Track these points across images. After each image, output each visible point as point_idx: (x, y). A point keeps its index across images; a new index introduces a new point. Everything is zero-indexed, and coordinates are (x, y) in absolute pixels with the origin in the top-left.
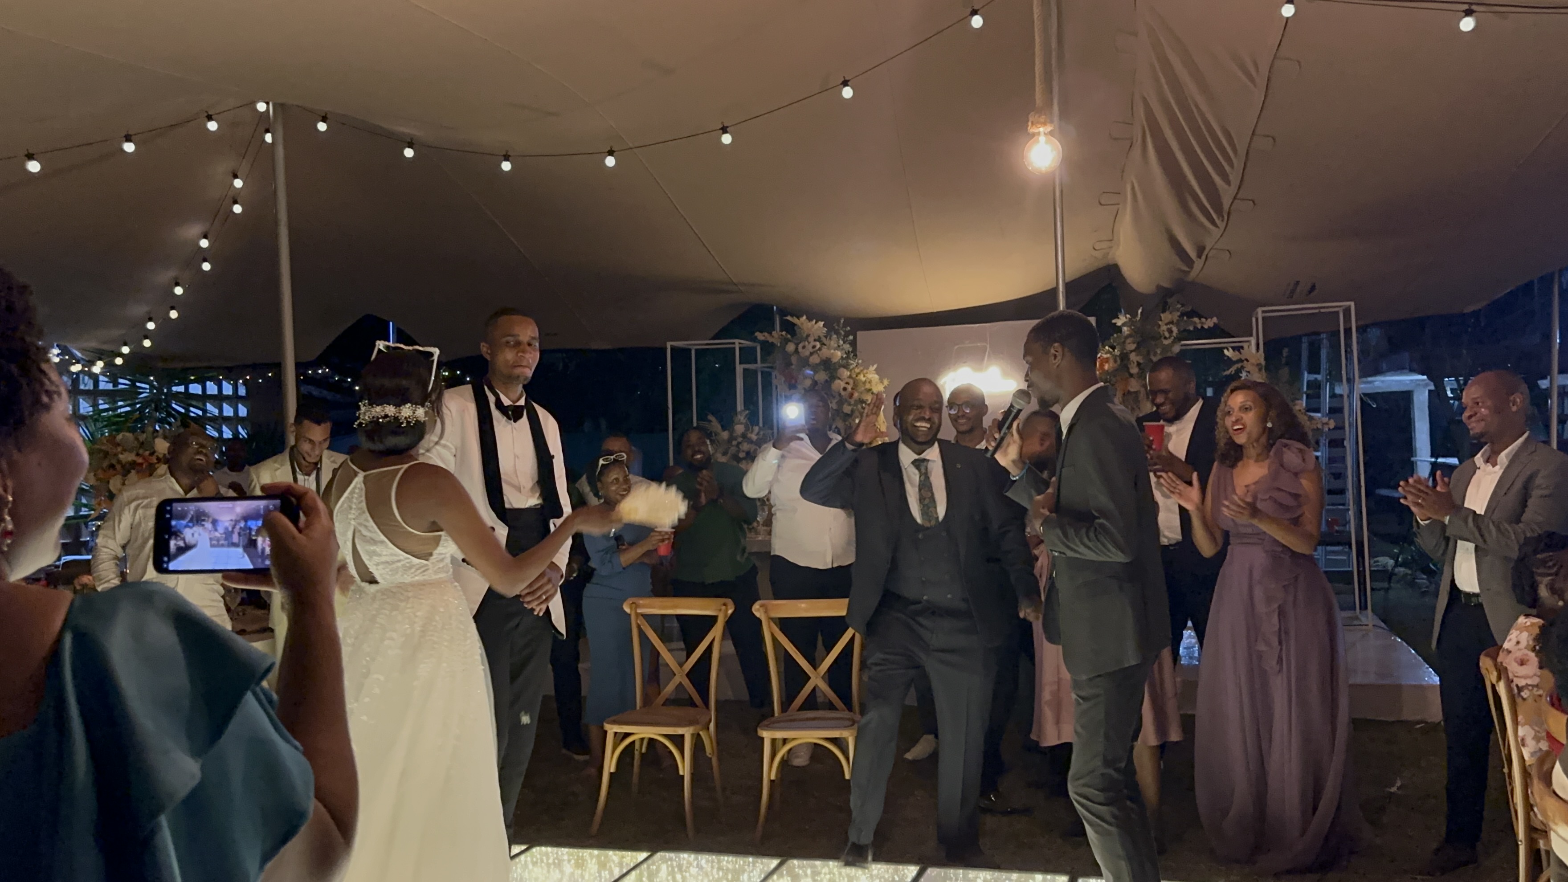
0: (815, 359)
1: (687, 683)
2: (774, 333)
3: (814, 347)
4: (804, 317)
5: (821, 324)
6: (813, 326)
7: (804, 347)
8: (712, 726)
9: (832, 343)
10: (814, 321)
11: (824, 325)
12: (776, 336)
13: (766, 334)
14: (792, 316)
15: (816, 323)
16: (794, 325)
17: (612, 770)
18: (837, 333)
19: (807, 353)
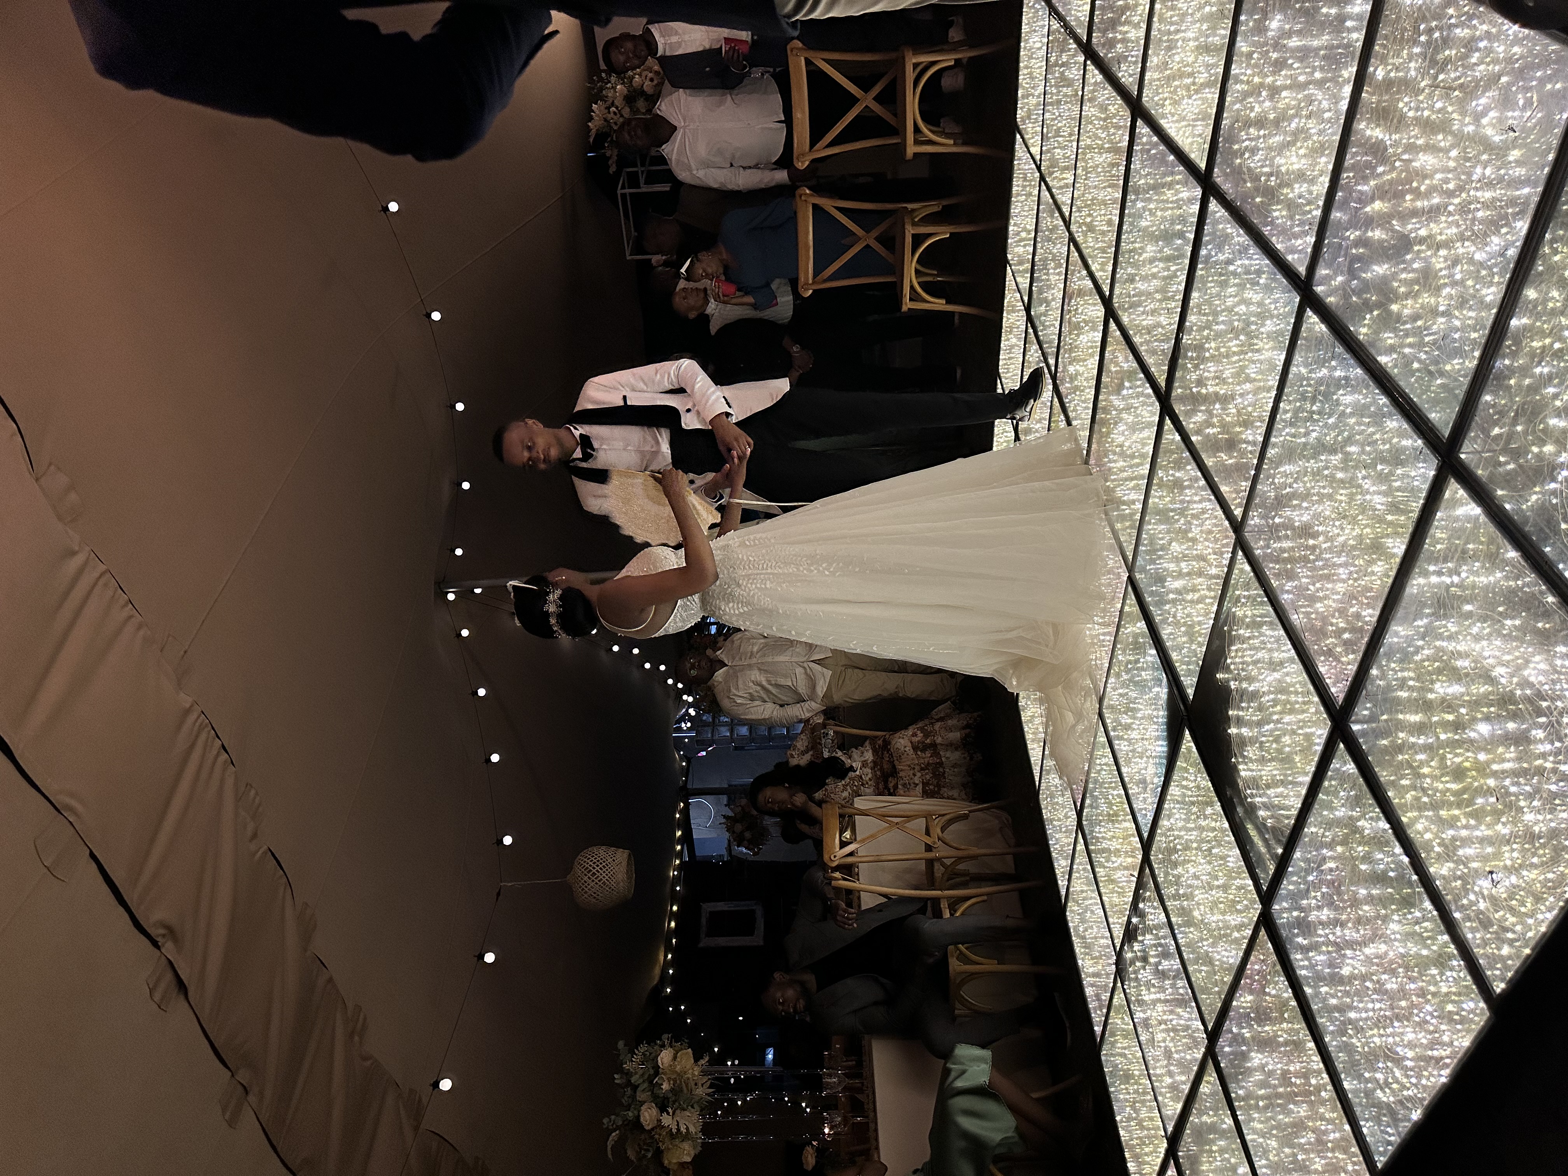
1: (875, 233)
2: (608, 153)
3: (615, 113)
4: (589, 125)
5: (594, 106)
6: (598, 116)
8: (910, 206)
9: (610, 95)
10: (592, 113)
11: (596, 104)
12: (612, 153)
13: (610, 162)
14: (589, 137)
15: (594, 111)
16: (597, 135)
17: (944, 302)
18: (601, 89)
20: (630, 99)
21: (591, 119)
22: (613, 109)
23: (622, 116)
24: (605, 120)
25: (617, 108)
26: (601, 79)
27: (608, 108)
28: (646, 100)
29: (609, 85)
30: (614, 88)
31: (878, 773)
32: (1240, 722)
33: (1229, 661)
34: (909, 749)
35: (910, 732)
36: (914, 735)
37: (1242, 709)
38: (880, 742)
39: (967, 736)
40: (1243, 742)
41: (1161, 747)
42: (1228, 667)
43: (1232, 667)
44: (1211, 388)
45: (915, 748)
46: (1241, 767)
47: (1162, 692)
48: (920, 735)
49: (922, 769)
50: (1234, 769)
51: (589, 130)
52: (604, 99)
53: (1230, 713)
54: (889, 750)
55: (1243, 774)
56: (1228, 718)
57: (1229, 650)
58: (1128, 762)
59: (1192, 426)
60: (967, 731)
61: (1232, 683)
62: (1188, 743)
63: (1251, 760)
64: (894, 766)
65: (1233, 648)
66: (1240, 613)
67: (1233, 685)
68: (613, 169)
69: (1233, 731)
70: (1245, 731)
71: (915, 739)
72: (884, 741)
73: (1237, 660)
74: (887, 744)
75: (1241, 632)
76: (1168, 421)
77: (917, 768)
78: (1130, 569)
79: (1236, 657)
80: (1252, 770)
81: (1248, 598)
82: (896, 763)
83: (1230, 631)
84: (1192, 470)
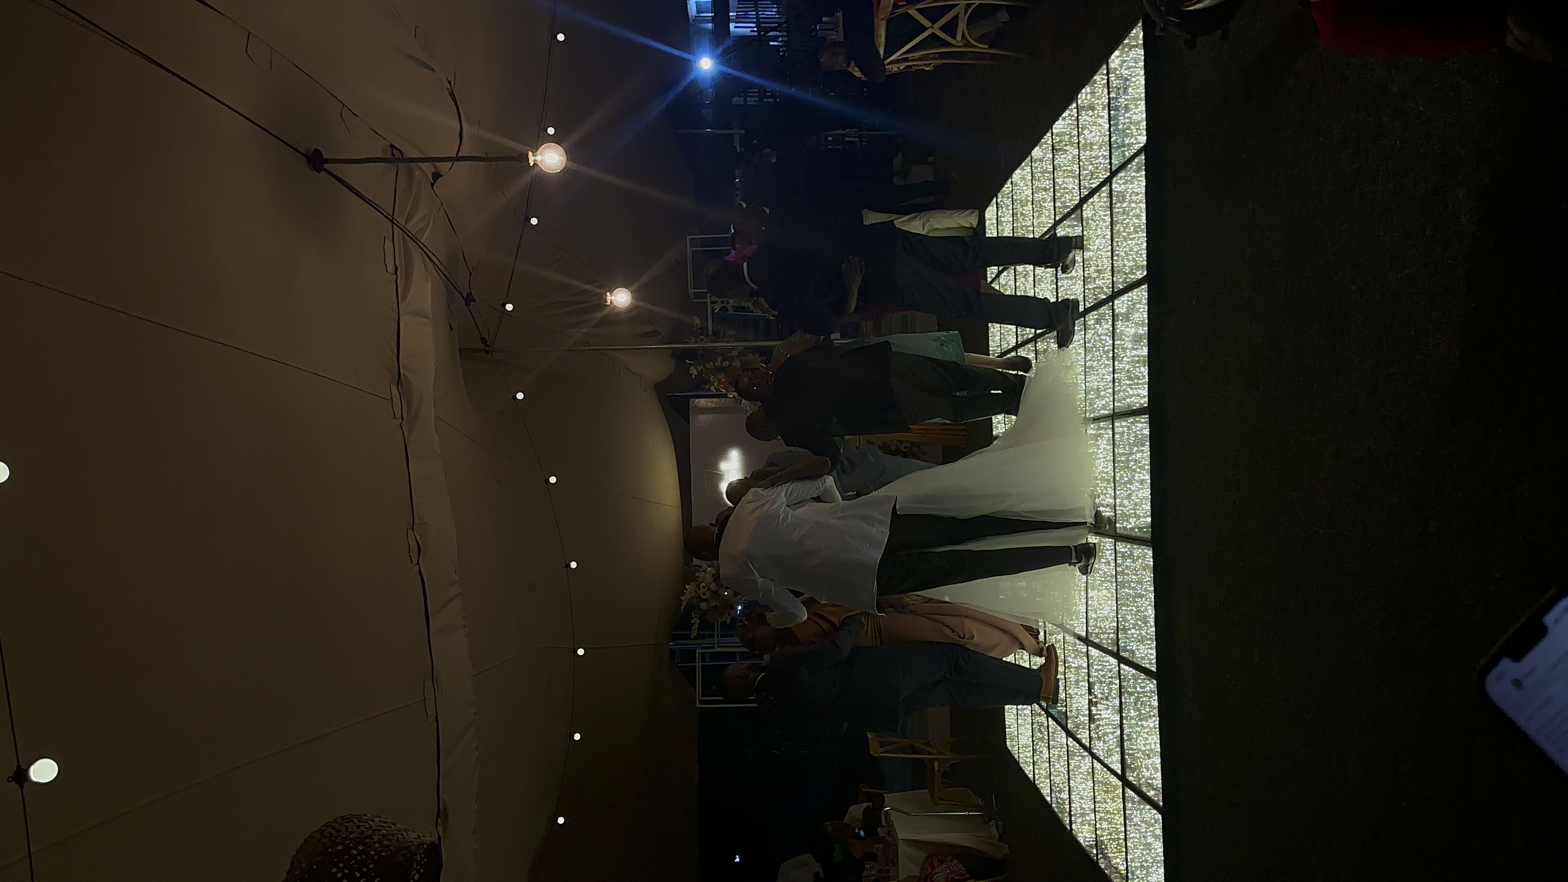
0: (713, 587)
3: (704, 587)
4: (682, 598)
5: (687, 586)
6: (689, 592)
7: (704, 594)
9: (702, 575)
10: (685, 591)
11: (688, 585)
14: (681, 605)
15: (687, 590)
16: (687, 604)
18: (694, 573)
19: (708, 593)
21: (684, 594)
22: (703, 584)
23: (709, 589)
24: (695, 595)
51: (681, 601)
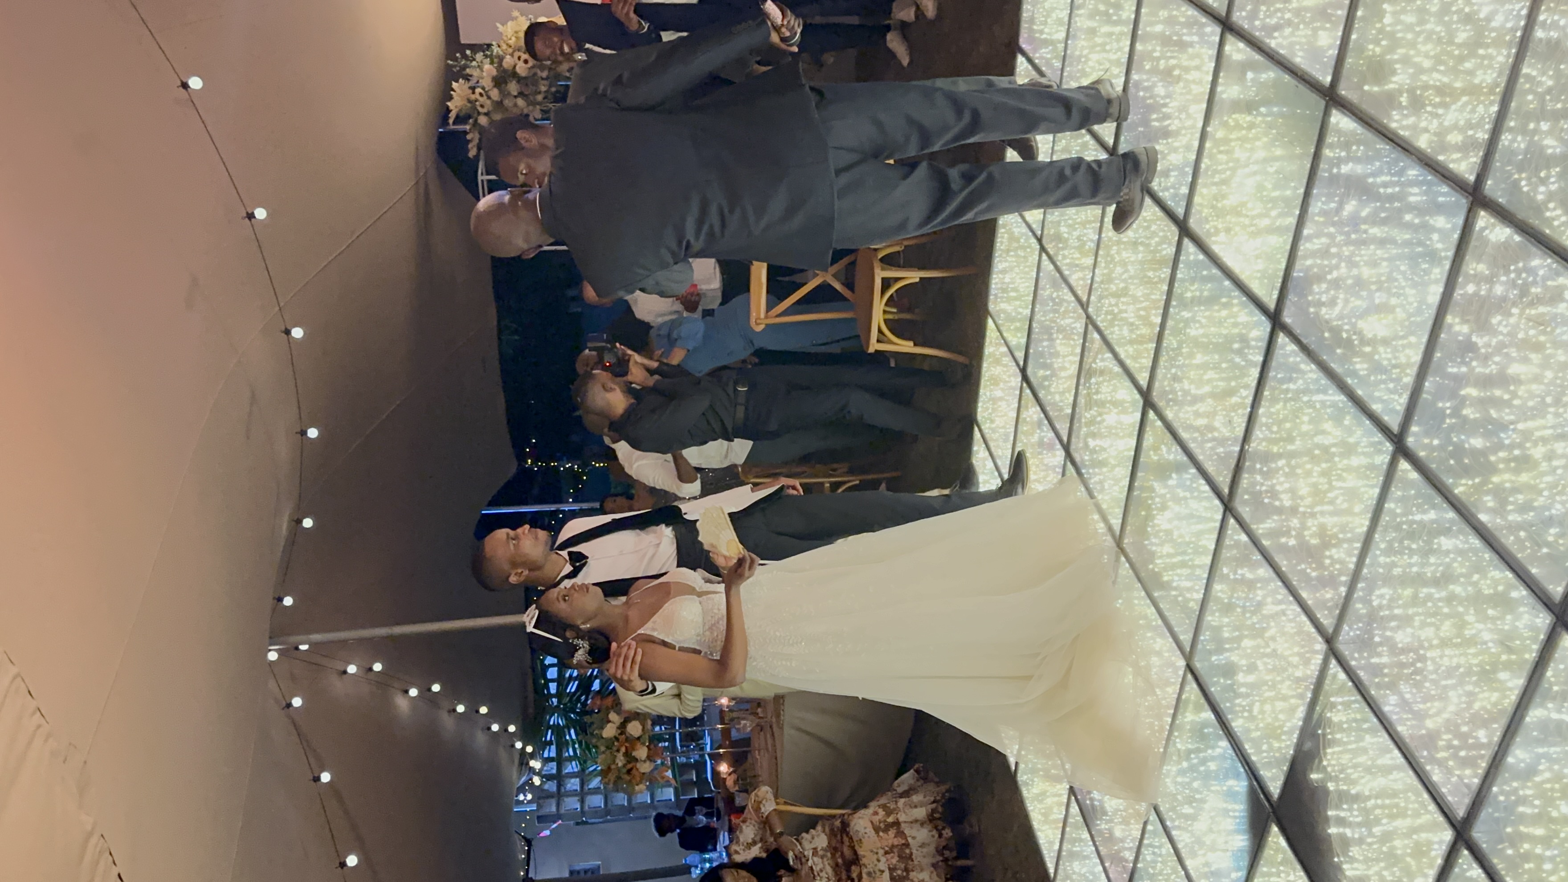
0: (495, 94)
3: (481, 95)
4: (449, 104)
5: (455, 85)
6: (459, 95)
7: (482, 106)
9: (475, 74)
10: (452, 92)
11: (457, 81)
15: (454, 90)
16: (457, 116)
18: (464, 68)
19: (488, 102)
20: (500, 81)
21: (451, 98)
22: (478, 90)
23: (489, 98)
24: (469, 101)
25: (483, 88)
26: (464, 56)
27: (473, 89)
28: (518, 82)
29: (474, 63)
30: (480, 67)
31: (840, 861)
32: (1341, 822)
33: (1325, 763)
34: (871, 831)
35: (870, 811)
36: (876, 813)
37: (1344, 810)
38: (838, 823)
39: (934, 811)
40: (1346, 843)
41: (1242, 841)
42: (1325, 768)
43: (1329, 769)
44: (1287, 501)
45: (877, 830)
46: (1345, 866)
47: (1241, 785)
48: (881, 813)
49: (886, 853)
50: (1338, 868)
51: (448, 111)
52: (467, 78)
53: (1330, 813)
54: (848, 834)
55: (1348, 873)
56: (1327, 819)
57: (1325, 754)
58: (1194, 855)
59: (1260, 531)
60: (934, 805)
61: (1329, 784)
62: (1276, 839)
63: (1357, 860)
64: (855, 853)
65: (1329, 751)
66: (1335, 719)
67: (1331, 786)
68: (472, 153)
69: (1332, 830)
70: (1348, 832)
71: (876, 819)
72: (843, 822)
73: (1333, 762)
74: (845, 825)
75: (1338, 736)
76: (1232, 521)
77: (881, 852)
78: (1189, 657)
79: (1332, 758)
80: (1356, 869)
81: (1342, 704)
82: (857, 847)
83: (1324, 735)
84: (1264, 571)
